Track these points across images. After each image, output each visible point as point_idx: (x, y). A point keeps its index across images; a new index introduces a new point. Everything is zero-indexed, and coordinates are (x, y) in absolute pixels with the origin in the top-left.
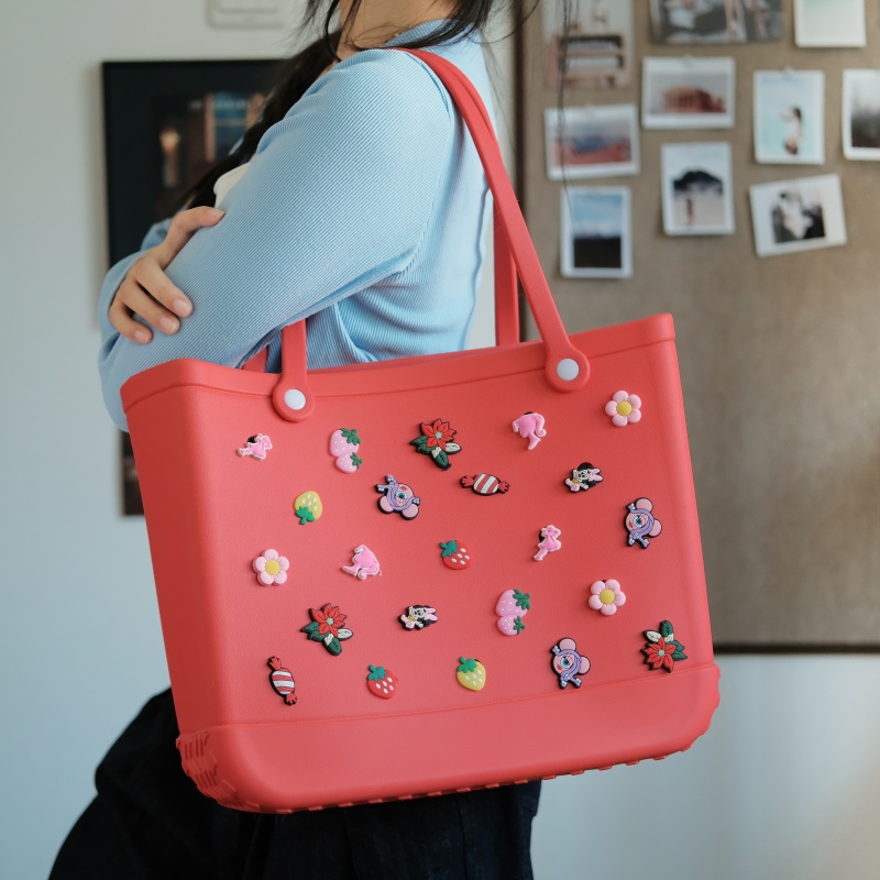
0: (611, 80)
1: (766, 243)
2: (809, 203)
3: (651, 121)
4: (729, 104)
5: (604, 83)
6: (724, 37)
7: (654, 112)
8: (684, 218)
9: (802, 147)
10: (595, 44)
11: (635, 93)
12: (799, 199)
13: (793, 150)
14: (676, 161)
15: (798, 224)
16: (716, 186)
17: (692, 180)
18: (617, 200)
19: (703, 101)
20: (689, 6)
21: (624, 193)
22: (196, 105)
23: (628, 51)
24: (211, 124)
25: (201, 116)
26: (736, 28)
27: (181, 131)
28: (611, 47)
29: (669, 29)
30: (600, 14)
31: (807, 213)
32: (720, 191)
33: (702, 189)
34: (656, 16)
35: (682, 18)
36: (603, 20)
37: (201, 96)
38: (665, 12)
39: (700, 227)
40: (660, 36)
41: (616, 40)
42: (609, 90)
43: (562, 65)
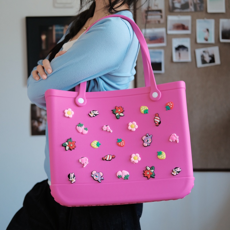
0: (159, 22)
1: (199, 64)
2: (211, 54)
3: (169, 32)
4: (190, 28)
5: (157, 22)
6: (188, 10)
7: (170, 30)
8: (178, 58)
9: (209, 39)
10: (155, 12)
11: (165, 25)
12: (208, 53)
13: (206, 40)
14: (176, 43)
15: (208, 59)
16: (186, 49)
17: (180, 48)
18: (161, 53)
19: (183, 27)
20: (179, 2)
21: (162, 51)
22: (50, 28)
23: (163, 14)
24: (54, 33)
25: (52, 31)
26: (192, 8)
27: (46, 35)
28: (159, 13)
29: (174, 8)
30: (156, 4)
31: (210, 56)
32: (187, 50)
33: (183, 50)
34: (171, 5)
35: (177, 5)
36: (157, 6)
37: (52, 26)
38: (173, 4)
39: (182, 60)
40: (172, 10)
41: (160, 11)
42: (158, 24)
43: (146, 17)
